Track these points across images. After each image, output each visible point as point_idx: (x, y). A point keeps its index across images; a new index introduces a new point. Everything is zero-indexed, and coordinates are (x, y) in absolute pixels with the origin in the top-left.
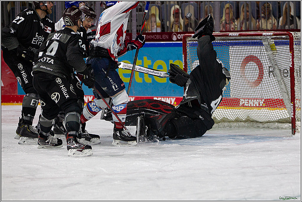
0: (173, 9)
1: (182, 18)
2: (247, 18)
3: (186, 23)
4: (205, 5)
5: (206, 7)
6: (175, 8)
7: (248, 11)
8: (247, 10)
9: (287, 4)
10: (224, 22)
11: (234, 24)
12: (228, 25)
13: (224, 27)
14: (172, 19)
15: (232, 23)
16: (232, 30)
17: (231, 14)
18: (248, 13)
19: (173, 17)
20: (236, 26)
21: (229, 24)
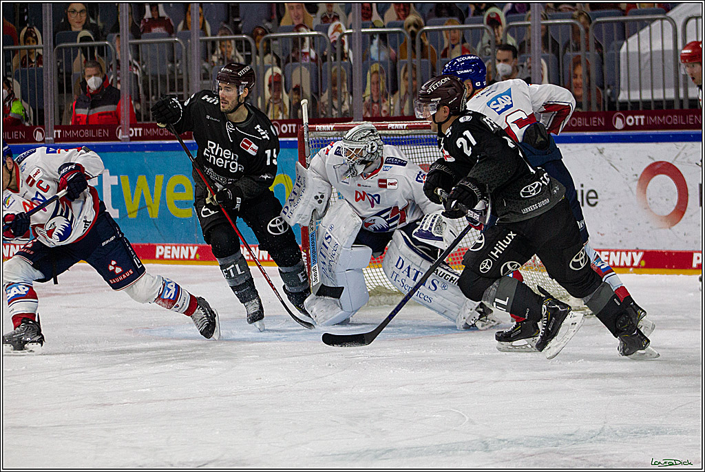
0: (269, 73)
1: (287, 93)
2: (414, 90)
3: (294, 102)
4: (332, 66)
5: (333, 70)
6: (273, 72)
7: (414, 79)
8: (414, 75)
9: (490, 63)
10: (367, 99)
11: (387, 102)
12: (376, 105)
13: (368, 109)
14: (268, 94)
15: (384, 101)
16: (383, 115)
17: (381, 84)
18: (414, 83)
19: (270, 89)
20: (392, 108)
21: (378, 103)
